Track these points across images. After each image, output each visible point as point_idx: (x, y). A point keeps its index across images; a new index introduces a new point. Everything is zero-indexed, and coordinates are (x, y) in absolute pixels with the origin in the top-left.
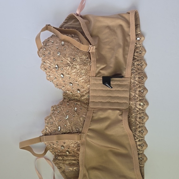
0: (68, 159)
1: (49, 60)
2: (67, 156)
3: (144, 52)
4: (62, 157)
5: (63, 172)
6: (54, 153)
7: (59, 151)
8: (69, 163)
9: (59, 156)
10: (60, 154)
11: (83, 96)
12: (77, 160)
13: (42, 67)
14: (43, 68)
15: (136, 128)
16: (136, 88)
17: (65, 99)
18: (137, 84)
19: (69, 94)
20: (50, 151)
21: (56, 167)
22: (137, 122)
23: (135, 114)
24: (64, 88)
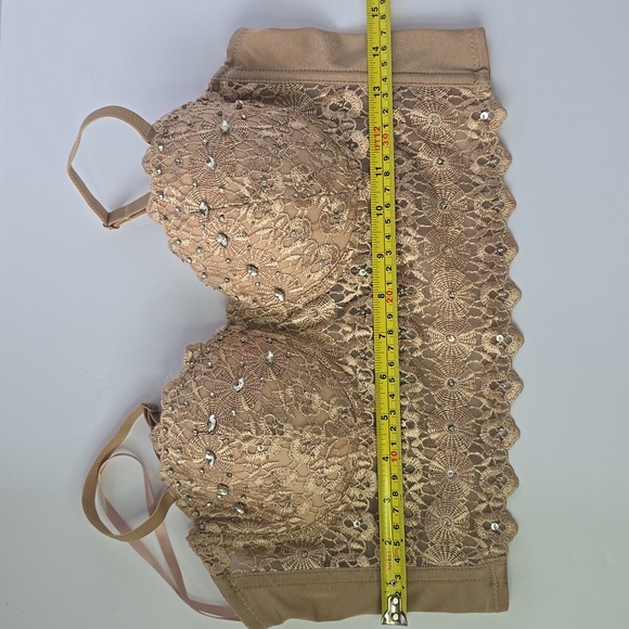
0: (241, 533)
1: (176, 184)
2: (236, 521)
3: (504, 162)
4: (220, 526)
5: (222, 574)
6: (193, 512)
7: (211, 503)
8: (246, 547)
9: (209, 520)
10: (213, 515)
11: (298, 312)
12: (273, 537)
13: (153, 209)
14: (157, 214)
15: (481, 422)
16: (481, 286)
17: (232, 323)
18: (483, 272)
19: (246, 306)
20: (179, 506)
21: (199, 558)
22: (483, 400)
23: (476, 375)
24: (230, 284)
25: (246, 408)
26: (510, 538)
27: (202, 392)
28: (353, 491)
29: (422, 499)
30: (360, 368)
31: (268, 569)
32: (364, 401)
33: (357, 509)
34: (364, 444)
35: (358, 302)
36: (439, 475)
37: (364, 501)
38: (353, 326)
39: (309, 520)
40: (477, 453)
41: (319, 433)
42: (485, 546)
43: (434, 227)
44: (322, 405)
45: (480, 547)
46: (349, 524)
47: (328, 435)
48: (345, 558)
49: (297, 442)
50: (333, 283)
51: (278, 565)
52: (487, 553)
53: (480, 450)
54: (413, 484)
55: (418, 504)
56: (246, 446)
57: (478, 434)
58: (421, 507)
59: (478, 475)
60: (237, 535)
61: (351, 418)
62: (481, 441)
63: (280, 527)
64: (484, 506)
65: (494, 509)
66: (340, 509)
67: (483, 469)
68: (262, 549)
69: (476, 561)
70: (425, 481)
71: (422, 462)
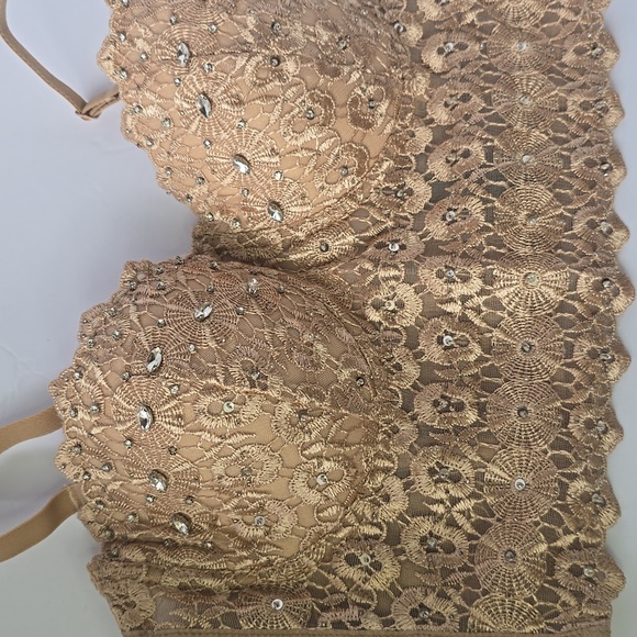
0: (176, 565)
1: (148, 20)
2: (174, 547)
3: (610, 55)
4: (144, 551)
5: (140, 628)
6: (102, 530)
7: (134, 515)
8: (182, 588)
9: (127, 542)
10: (135, 536)
11: (298, 243)
12: (228, 576)
13: (107, 54)
14: (111, 63)
15: (572, 407)
16: (574, 212)
17: (199, 251)
18: (578, 193)
19: (223, 229)
20: (83, 520)
21: (104, 601)
22: (575, 373)
23: (567, 335)
24: (204, 188)
25: (213, 345)
26: (615, 593)
27: (144, 320)
28: (363, 507)
29: (473, 525)
30: (385, 324)
31: (215, 624)
32: (388, 371)
33: (367, 537)
34: (385, 432)
35: (389, 235)
36: (501, 488)
37: (378, 526)
38: (376, 262)
39: (289, 550)
40: (564, 452)
41: (321, 398)
42: (573, 602)
43: (510, 126)
44: (328, 361)
45: (564, 604)
46: (352, 561)
47: (334, 405)
48: (343, 616)
49: (286, 407)
50: (355, 206)
51: (232, 620)
52: (577, 615)
53: (568, 448)
54: (459, 500)
55: (465, 533)
56: (207, 400)
57: (565, 424)
58: (470, 537)
59: (564, 487)
60: (169, 568)
61: (368, 389)
62: (569, 434)
63: (241, 559)
64: (570, 539)
65: (587, 546)
66: (341, 535)
67: (573, 477)
68: (208, 592)
69: (558, 627)
70: (479, 497)
71: (474, 465)
